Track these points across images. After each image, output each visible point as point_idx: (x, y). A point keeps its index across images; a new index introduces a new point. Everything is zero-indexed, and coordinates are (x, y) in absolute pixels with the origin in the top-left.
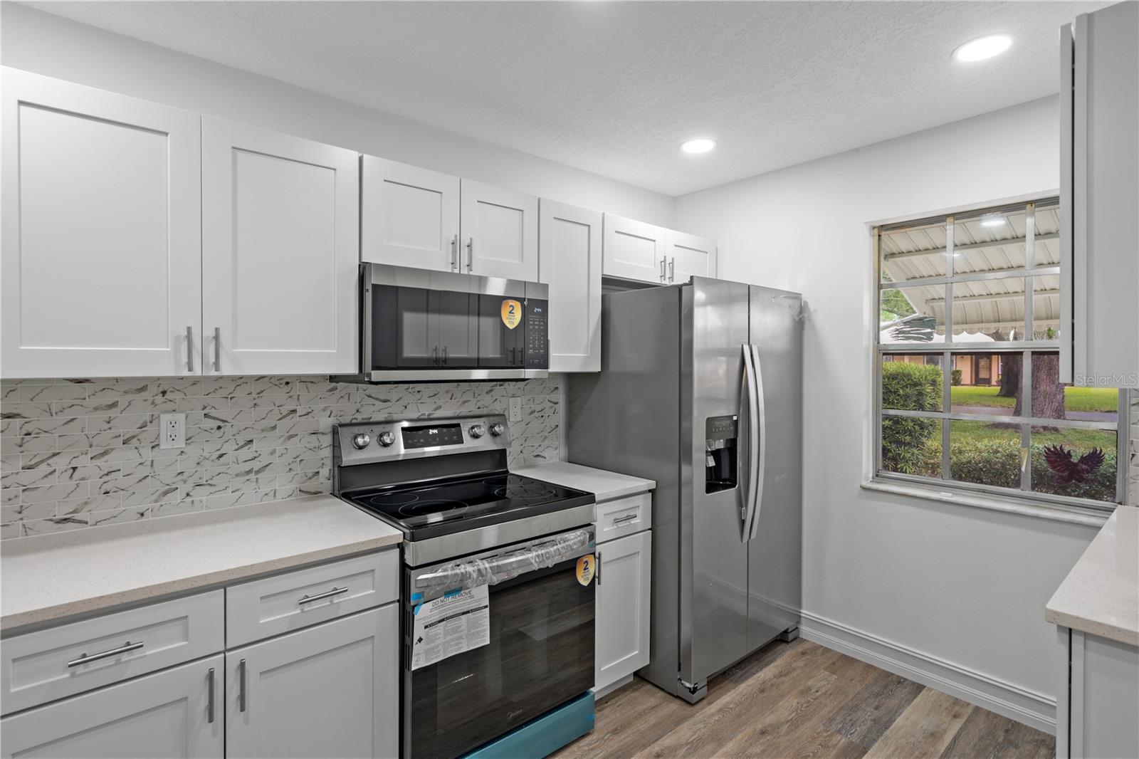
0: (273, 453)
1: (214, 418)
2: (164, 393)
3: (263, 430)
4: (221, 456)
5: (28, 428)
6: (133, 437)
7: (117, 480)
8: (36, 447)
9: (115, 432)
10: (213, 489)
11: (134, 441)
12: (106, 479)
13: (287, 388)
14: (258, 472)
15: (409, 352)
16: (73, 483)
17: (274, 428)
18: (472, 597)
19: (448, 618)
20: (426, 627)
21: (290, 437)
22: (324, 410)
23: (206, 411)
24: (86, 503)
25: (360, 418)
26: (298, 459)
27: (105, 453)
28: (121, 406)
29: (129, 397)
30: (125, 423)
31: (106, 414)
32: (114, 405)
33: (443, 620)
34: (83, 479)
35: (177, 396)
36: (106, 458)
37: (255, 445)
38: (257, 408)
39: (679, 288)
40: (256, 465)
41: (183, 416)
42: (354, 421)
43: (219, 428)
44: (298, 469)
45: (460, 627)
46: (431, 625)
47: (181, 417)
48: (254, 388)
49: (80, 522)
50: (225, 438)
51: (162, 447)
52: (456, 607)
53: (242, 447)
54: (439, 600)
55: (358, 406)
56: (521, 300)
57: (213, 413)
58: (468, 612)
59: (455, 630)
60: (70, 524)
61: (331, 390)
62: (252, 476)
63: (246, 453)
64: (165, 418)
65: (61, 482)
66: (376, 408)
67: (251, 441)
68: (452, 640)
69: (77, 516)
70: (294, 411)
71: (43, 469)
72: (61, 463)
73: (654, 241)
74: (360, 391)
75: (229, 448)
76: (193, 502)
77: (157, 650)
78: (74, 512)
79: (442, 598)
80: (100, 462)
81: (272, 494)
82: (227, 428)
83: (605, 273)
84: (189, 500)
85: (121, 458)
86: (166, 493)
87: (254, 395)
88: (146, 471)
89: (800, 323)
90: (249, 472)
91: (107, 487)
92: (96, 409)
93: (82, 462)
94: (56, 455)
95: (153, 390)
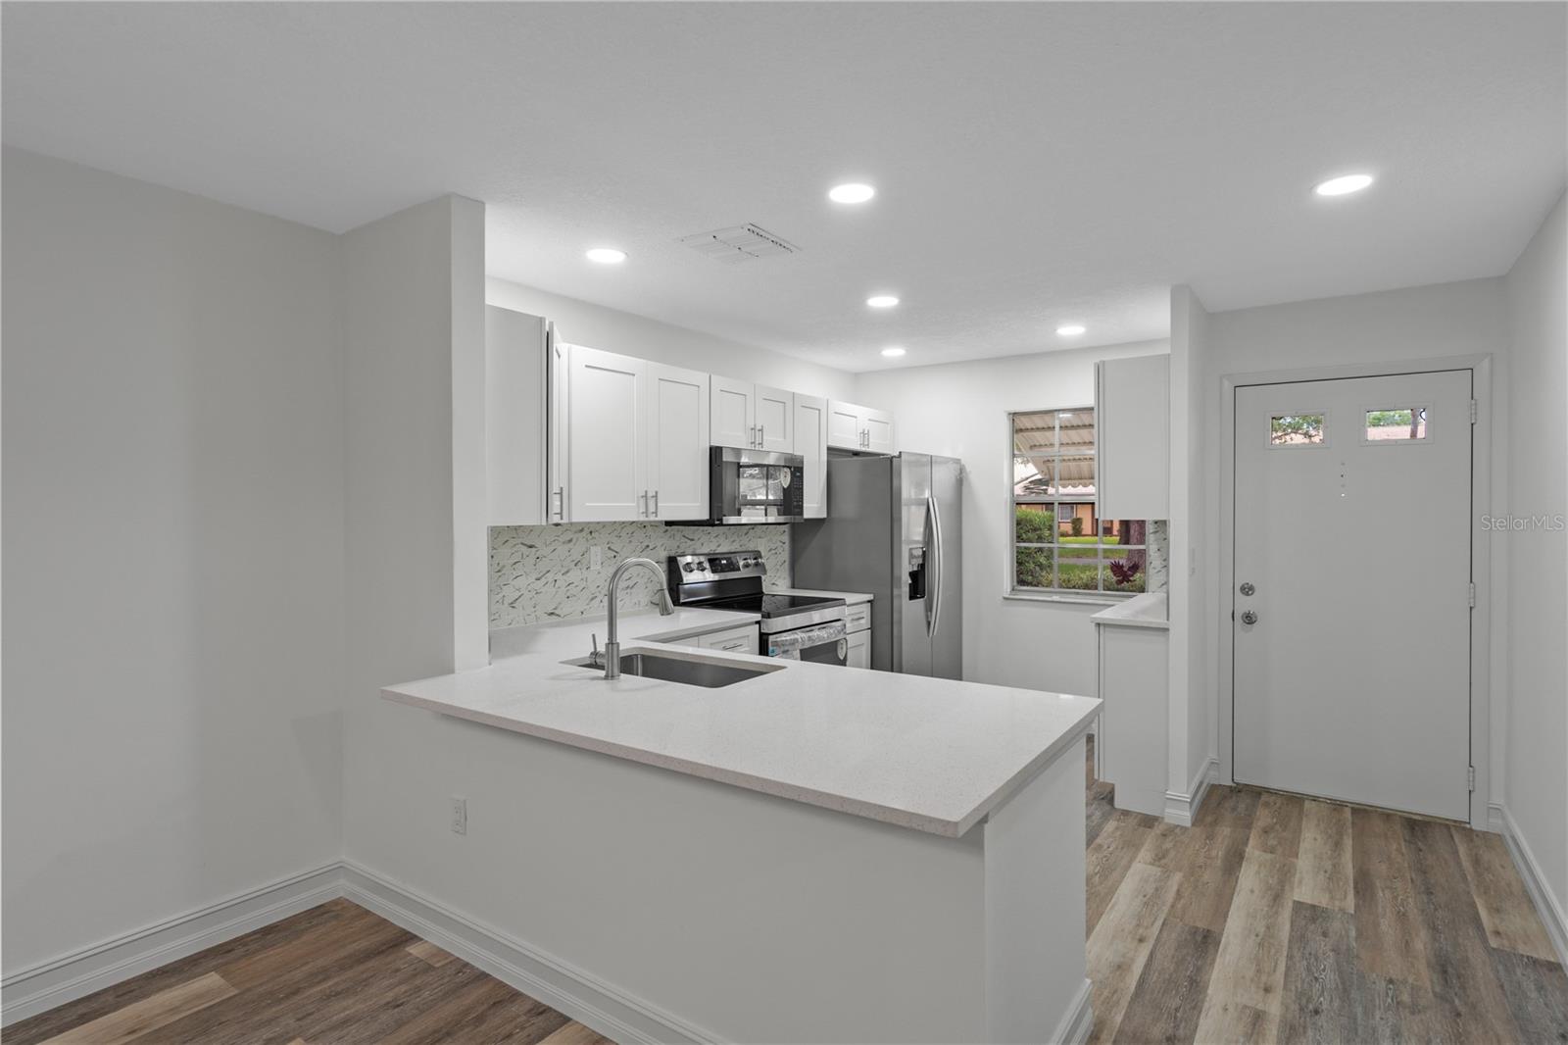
0: (638, 575)
1: (613, 550)
2: (591, 532)
5: (538, 554)
6: (579, 561)
7: (573, 590)
8: (541, 566)
9: (572, 557)
11: (580, 564)
12: (568, 588)
14: (632, 588)
16: (554, 590)
22: (662, 545)
23: (609, 545)
24: (560, 603)
26: (650, 580)
27: (567, 572)
28: (574, 541)
29: (577, 535)
30: (577, 551)
31: (569, 546)
32: (570, 541)
34: (559, 588)
35: (596, 535)
36: (568, 574)
38: (631, 543)
39: (891, 459)
40: (630, 583)
41: (600, 548)
43: (615, 557)
44: (649, 588)
47: (598, 549)
48: (630, 529)
49: (557, 615)
51: (591, 568)
55: (678, 543)
56: (790, 468)
57: (612, 547)
60: (554, 616)
62: (629, 590)
64: (592, 549)
65: (551, 589)
69: (556, 612)
70: (648, 546)
71: (543, 580)
72: (550, 577)
73: (856, 417)
74: (680, 532)
78: (555, 609)
80: (566, 577)
81: (638, 603)
83: (829, 444)
84: (602, 605)
85: (575, 575)
86: (592, 599)
87: (629, 535)
88: (584, 584)
89: (960, 481)
90: (628, 587)
91: (568, 594)
92: (564, 543)
93: (559, 576)
94: (548, 572)
95: (587, 531)
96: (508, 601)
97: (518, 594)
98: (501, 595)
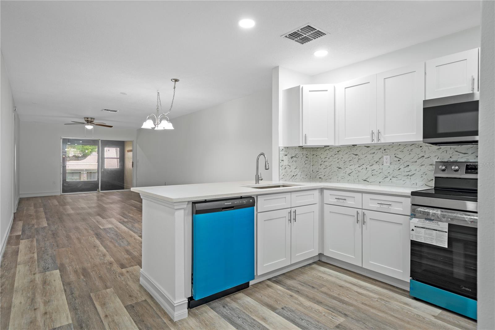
0: (416, 170)
1: (397, 157)
2: (385, 150)
3: (412, 162)
4: (399, 169)
5: (359, 158)
6: (378, 161)
7: (374, 172)
8: (361, 162)
9: (374, 160)
10: (397, 179)
11: (378, 162)
12: (372, 171)
13: (421, 148)
14: (411, 176)
16: (366, 172)
17: (416, 162)
18: (439, 225)
19: (426, 228)
20: (415, 227)
21: (422, 165)
22: (435, 156)
23: (395, 155)
24: (369, 177)
25: (452, 160)
26: (425, 174)
27: (372, 165)
28: (376, 153)
29: (377, 151)
30: (376, 158)
31: (372, 155)
32: (374, 153)
33: (424, 228)
34: (368, 171)
35: (388, 151)
36: (372, 166)
37: (410, 167)
38: (410, 155)
40: (410, 173)
41: (389, 156)
42: (449, 161)
43: (399, 160)
44: (425, 177)
45: (432, 234)
46: (417, 227)
47: (388, 157)
48: (410, 148)
49: (368, 181)
50: (401, 164)
51: (384, 165)
52: (431, 226)
53: (406, 167)
54: (422, 220)
55: (451, 155)
57: (397, 156)
58: (437, 230)
59: (431, 235)
61: (438, 149)
62: (409, 177)
63: (407, 169)
64: (385, 157)
65: (364, 170)
66: (460, 156)
67: (408, 165)
68: (429, 238)
69: (367, 180)
70: (423, 156)
71: (361, 167)
72: (364, 166)
74: (452, 149)
75: (402, 167)
76: (392, 182)
77: (350, 202)
79: (424, 220)
80: (371, 167)
81: (415, 184)
82: (401, 161)
84: (391, 181)
85: (375, 167)
86: (385, 178)
87: (410, 151)
88: (381, 171)
90: (408, 175)
91: (373, 174)
92: (371, 154)
93: (368, 167)
94: (364, 164)
95: (383, 149)
96: (347, 173)
97: (351, 171)
98: (345, 171)
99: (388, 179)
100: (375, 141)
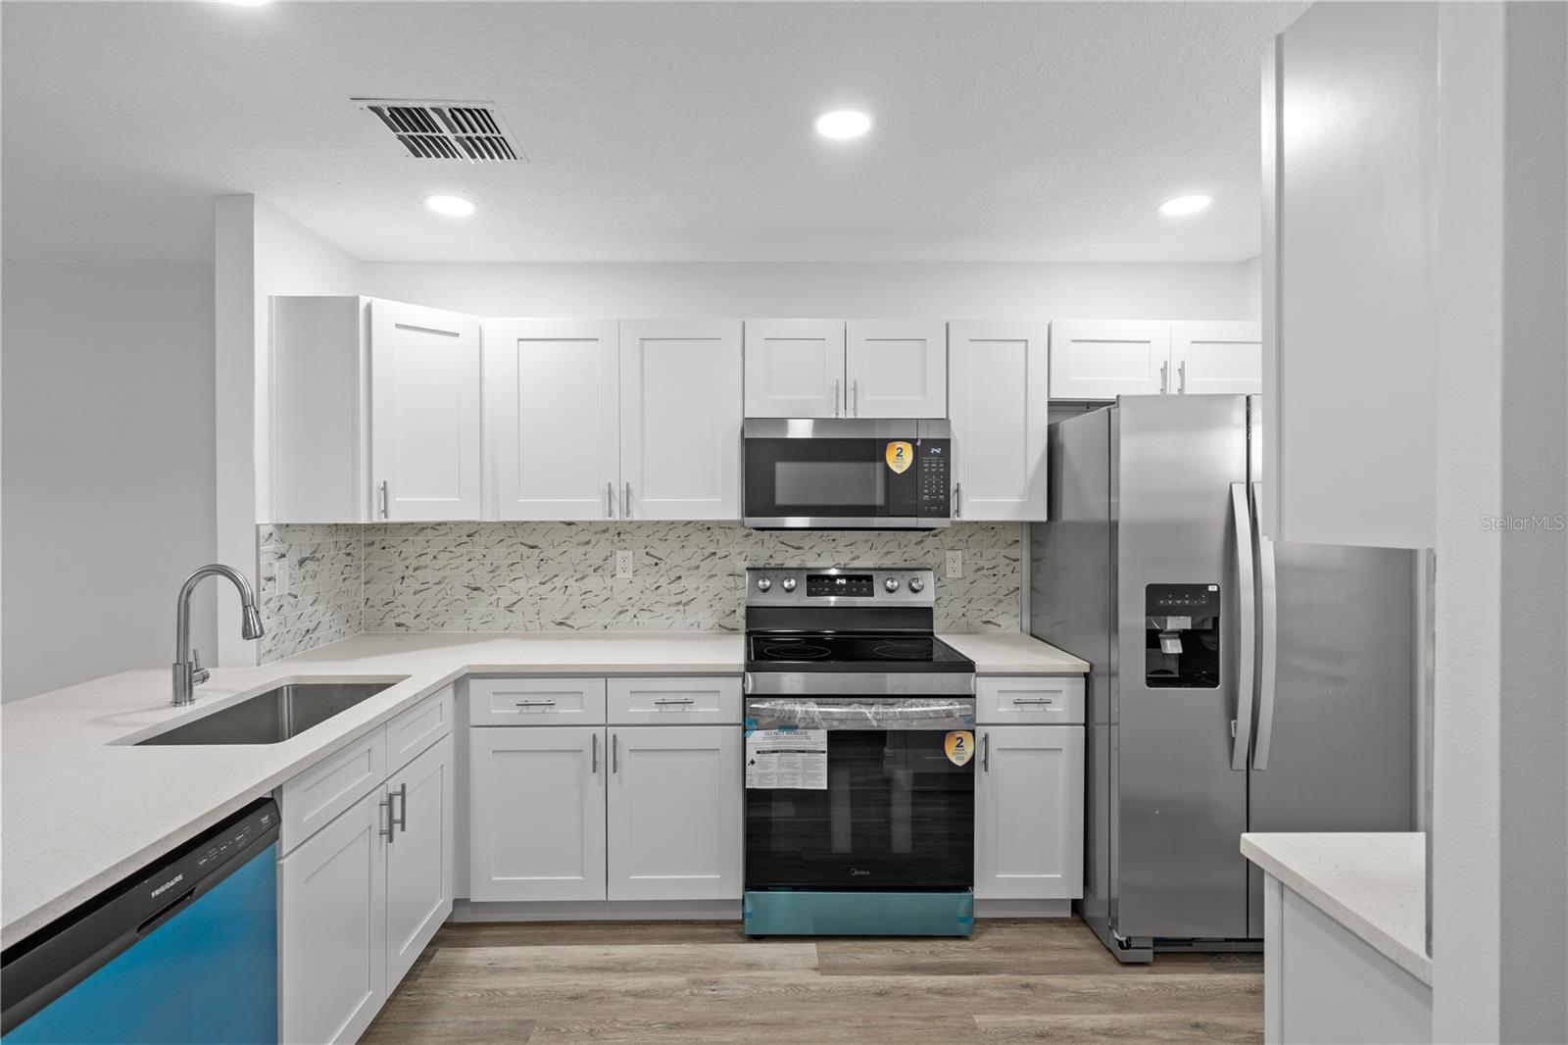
0: (697, 589)
1: (653, 556)
2: (619, 534)
3: (689, 569)
4: (658, 588)
5: (542, 556)
6: (600, 567)
7: (590, 599)
8: (548, 569)
9: (588, 563)
10: (652, 614)
11: (600, 570)
12: (584, 597)
13: (709, 533)
14: (685, 605)
15: (781, 499)
16: (566, 597)
17: (698, 567)
18: (809, 738)
19: (782, 751)
20: (758, 752)
21: (711, 576)
22: (740, 554)
23: (647, 550)
24: (573, 613)
25: (773, 563)
26: (718, 597)
27: (583, 578)
28: (593, 542)
29: (598, 536)
30: (596, 555)
31: (586, 548)
32: (588, 543)
33: (777, 752)
34: (571, 595)
35: (628, 537)
36: (583, 582)
37: (683, 582)
38: (685, 549)
40: (684, 598)
41: (631, 552)
42: (767, 566)
43: (656, 564)
44: (717, 605)
45: (795, 763)
46: (763, 752)
47: (629, 554)
48: (683, 532)
49: (569, 626)
50: (661, 573)
51: (617, 576)
52: (790, 743)
53: (673, 581)
54: (773, 731)
55: (770, 552)
56: (912, 442)
57: (652, 552)
58: (803, 752)
59: (790, 765)
60: (563, 627)
61: (745, 536)
62: (681, 607)
63: (676, 587)
64: (620, 554)
65: (558, 595)
66: (789, 555)
67: (680, 577)
68: (787, 773)
69: (568, 622)
70: (714, 554)
71: (550, 585)
72: (559, 582)
73: (1149, 342)
74: (773, 537)
75: (663, 582)
76: (638, 623)
77: (566, 711)
78: (566, 618)
79: (777, 731)
80: (579, 584)
81: (696, 625)
82: (662, 565)
83: (1051, 397)
84: (635, 620)
85: (593, 582)
86: (621, 613)
87: (682, 538)
88: (607, 594)
90: (679, 603)
91: (584, 603)
92: (578, 544)
93: (570, 582)
94: (556, 576)
95: (612, 531)
96: (502, 604)
97: (515, 598)
98: (495, 597)
99: (628, 616)
100: (617, 517)
